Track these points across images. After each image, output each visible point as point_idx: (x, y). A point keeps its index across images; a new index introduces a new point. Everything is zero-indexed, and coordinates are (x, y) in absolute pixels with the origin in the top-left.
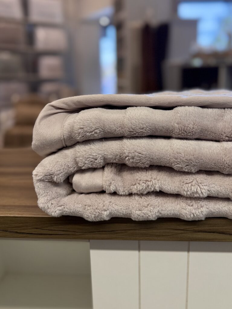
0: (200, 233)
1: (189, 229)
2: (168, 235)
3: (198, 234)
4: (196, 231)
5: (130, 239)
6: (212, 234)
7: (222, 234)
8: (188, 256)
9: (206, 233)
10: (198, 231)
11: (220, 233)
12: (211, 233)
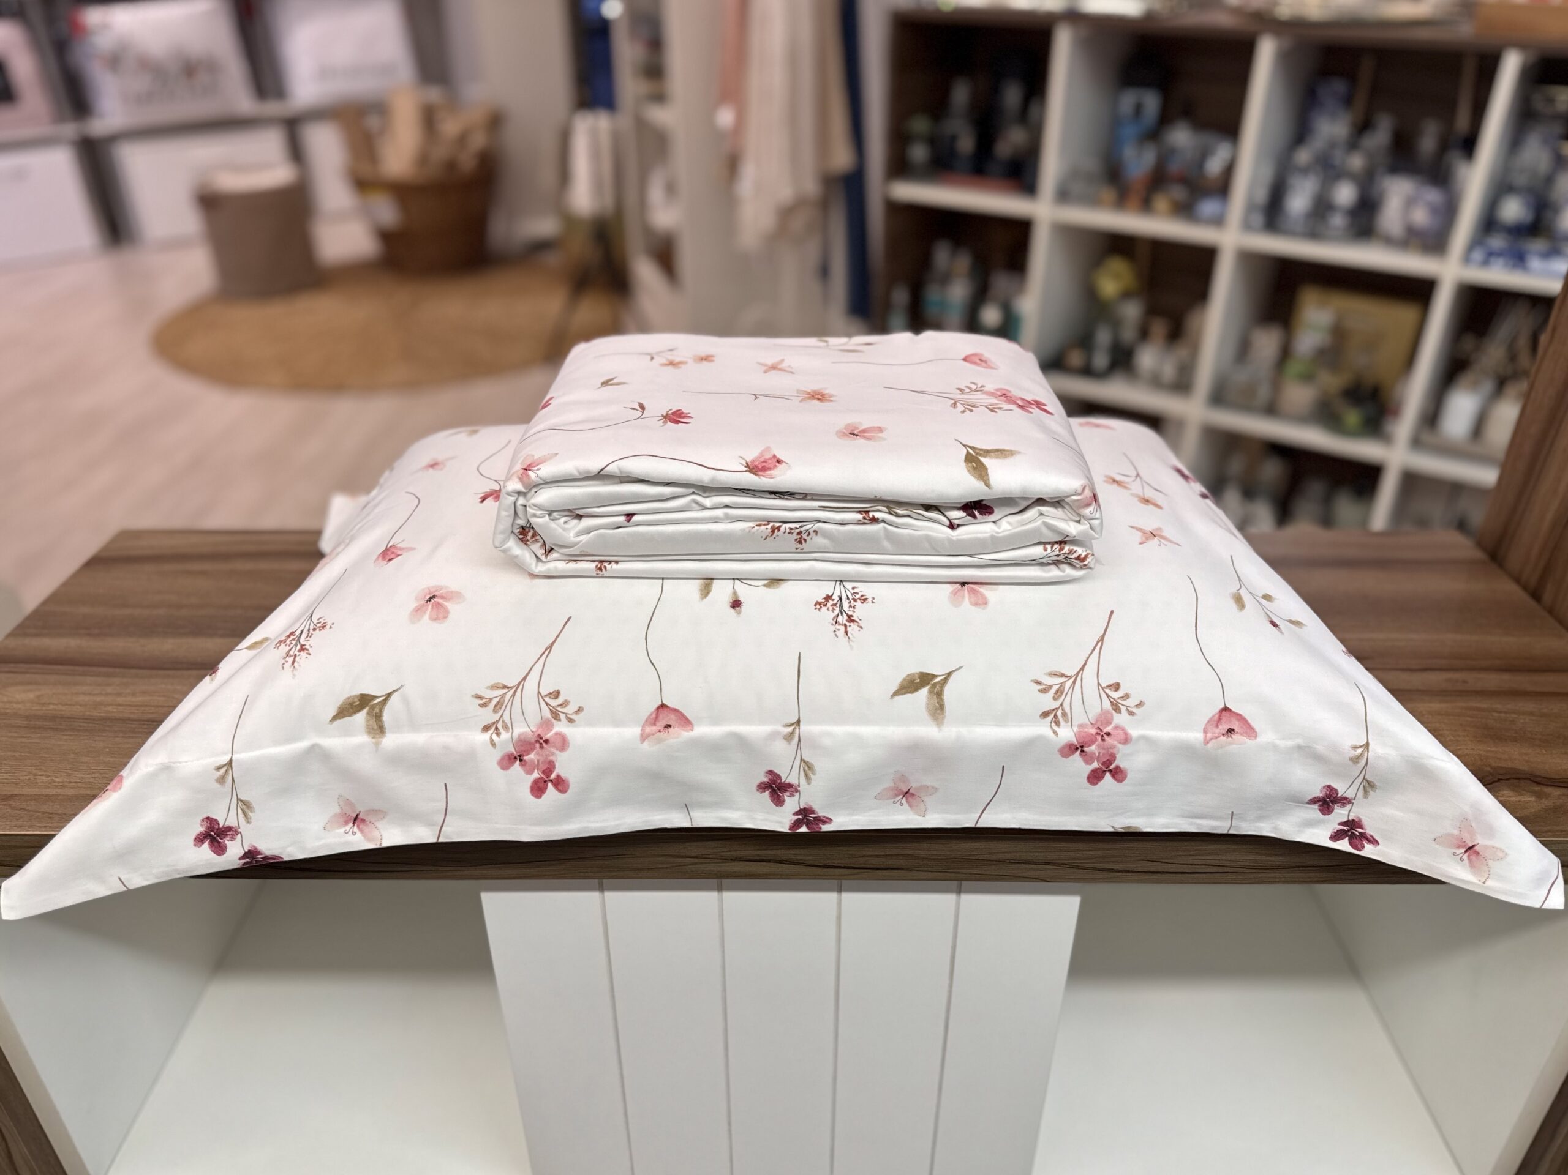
0: (736, 863)
1: (711, 856)
2: (663, 868)
3: (733, 864)
4: (726, 859)
5: (573, 878)
6: (764, 863)
7: (788, 864)
8: (721, 901)
9: (752, 863)
10: (732, 860)
11: (781, 862)
12: (762, 863)
